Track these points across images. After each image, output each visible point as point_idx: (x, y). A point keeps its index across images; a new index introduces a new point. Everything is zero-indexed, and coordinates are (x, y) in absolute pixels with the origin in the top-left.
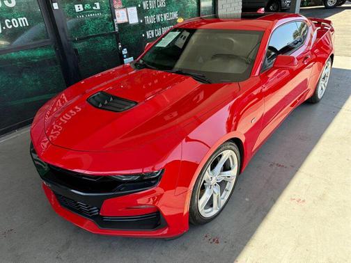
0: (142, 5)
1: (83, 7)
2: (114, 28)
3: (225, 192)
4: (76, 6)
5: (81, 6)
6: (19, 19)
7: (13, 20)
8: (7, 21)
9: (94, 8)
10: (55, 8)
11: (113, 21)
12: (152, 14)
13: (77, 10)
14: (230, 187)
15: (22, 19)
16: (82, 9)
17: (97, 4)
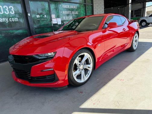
0: (63, 18)
1: (40, 16)
2: (51, 25)
3: (87, 75)
4: (37, 16)
5: (39, 16)
6: (15, 19)
7: (12, 19)
8: (10, 19)
9: (44, 17)
10: (29, 15)
11: (51, 22)
12: (67, 21)
13: (37, 17)
14: (90, 73)
16: (39, 17)
17: (45, 15)
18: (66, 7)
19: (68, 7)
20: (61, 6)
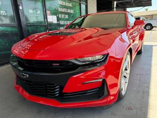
0: (59, 16)
2: (45, 23)
5: (32, 10)
9: (37, 13)
10: (20, 8)
11: (45, 20)
12: (63, 20)
13: (30, 12)
15: (3, 12)
17: (39, 11)
18: (62, 4)
19: (64, 4)
20: (57, 2)
